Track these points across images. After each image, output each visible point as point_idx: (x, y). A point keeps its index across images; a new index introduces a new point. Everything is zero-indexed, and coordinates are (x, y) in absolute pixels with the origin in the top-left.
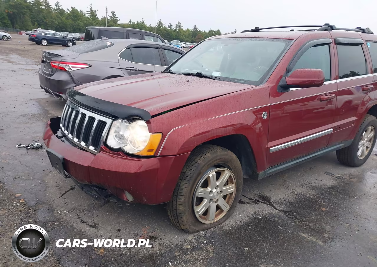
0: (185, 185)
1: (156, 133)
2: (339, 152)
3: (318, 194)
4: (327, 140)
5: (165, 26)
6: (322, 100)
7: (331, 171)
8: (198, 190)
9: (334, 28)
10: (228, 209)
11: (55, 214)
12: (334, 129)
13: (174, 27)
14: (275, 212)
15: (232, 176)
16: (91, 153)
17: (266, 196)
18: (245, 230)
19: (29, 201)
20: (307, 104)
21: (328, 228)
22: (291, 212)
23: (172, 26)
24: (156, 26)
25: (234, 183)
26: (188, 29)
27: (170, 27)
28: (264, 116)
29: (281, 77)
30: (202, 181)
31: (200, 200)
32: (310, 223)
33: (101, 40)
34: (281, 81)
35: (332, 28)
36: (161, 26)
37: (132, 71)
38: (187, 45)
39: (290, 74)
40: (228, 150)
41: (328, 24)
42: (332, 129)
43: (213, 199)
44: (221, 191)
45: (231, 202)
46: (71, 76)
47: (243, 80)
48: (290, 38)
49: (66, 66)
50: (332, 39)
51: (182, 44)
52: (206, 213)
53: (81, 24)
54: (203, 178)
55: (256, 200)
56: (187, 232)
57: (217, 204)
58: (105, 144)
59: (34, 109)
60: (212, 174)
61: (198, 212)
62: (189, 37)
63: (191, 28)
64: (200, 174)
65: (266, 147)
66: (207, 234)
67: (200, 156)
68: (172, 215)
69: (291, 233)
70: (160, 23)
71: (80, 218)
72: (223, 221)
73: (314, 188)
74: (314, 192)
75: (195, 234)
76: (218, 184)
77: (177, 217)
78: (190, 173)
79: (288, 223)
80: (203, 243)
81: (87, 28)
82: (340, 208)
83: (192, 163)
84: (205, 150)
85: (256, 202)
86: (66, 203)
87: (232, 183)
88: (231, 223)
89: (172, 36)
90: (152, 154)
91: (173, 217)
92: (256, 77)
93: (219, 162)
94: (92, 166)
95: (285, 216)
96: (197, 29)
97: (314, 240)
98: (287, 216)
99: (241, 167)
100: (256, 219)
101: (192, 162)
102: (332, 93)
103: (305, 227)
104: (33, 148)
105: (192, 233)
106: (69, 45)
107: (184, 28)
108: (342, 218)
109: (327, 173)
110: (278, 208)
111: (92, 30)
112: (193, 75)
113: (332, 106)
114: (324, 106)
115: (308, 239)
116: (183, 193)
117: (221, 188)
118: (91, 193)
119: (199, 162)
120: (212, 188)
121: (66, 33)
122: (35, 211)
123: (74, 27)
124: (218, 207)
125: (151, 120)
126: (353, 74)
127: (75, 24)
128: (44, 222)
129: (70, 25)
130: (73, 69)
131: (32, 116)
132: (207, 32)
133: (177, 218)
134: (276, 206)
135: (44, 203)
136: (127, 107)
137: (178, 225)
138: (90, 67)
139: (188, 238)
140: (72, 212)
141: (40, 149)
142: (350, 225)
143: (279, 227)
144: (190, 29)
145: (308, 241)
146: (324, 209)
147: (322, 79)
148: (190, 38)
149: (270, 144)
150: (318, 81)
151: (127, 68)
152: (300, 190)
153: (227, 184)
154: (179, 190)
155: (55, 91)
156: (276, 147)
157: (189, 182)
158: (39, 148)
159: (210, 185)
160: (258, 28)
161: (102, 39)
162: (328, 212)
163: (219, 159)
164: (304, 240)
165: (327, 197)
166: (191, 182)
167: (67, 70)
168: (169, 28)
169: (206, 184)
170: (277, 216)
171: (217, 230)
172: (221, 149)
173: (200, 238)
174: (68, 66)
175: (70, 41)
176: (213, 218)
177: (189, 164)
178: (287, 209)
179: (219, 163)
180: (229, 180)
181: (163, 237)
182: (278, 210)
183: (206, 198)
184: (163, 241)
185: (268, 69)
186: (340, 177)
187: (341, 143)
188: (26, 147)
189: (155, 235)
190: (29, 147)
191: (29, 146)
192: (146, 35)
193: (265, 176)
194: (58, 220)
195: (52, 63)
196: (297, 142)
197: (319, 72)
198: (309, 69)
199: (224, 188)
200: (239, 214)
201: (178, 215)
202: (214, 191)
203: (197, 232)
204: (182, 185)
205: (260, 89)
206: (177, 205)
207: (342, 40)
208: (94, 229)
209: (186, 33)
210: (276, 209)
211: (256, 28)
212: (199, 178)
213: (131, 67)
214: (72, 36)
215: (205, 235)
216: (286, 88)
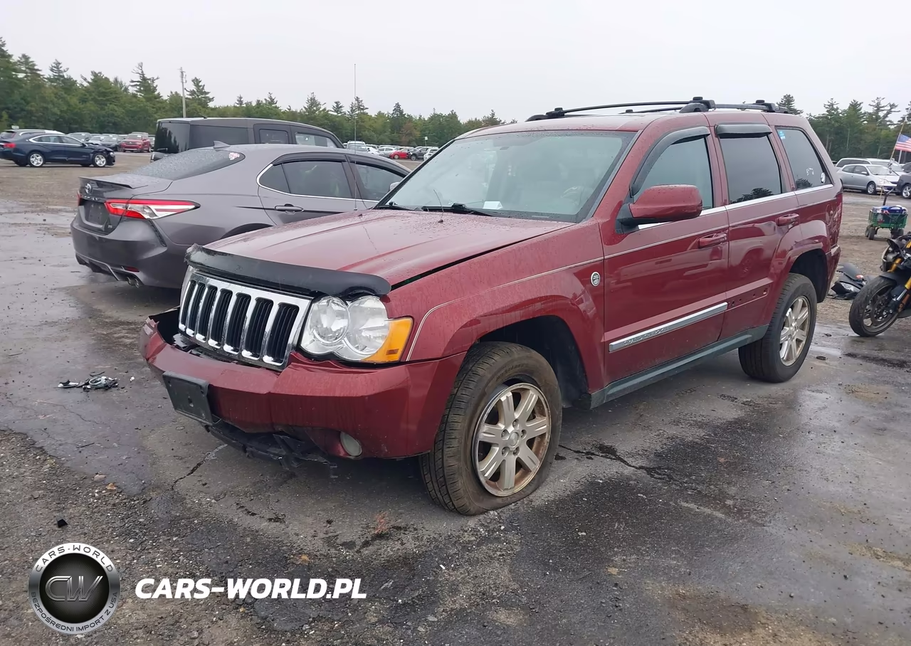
0: (457, 418)
1: (401, 317)
2: (745, 350)
3: (709, 435)
4: (717, 326)
5: (325, 109)
6: (701, 245)
7: (733, 394)
8: (482, 426)
9: (712, 106)
10: (538, 467)
11: (189, 506)
12: (728, 305)
13: (346, 109)
14: (628, 471)
15: (542, 399)
16: (267, 369)
17: (606, 444)
18: (575, 503)
19: (125, 485)
20: (670, 260)
21: (733, 490)
22: (659, 468)
23: (341, 107)
24: (304, 109)
25: (547, 415)
26: (380, 113)
27: (336, 111)
28: (594, 280)
29: (620, 204)
30: (489, 411)
31: (486, 448)
32: (698, 484)
33: (212, 148)
34: (621, 212)
35: (708, 105)
36: (315, 108)
37: (290, 213)
38: (383, 150)
39: (636, 197)
40: (532, 350)
41: (701, 98)
42: (726, 303)
43: (510, 446)
44: (523, 432)
45: (543, 452)
46: (156, 231)
47: (548, 214)
48: (632, 129)
49: (144, 208)
50: (710, 126)
51: (371, 148)
52: (497, 476)
53: (119, 111)
54: (489, 405)
55: (588, 453)
56: (463, 513)
57: (517, 457)
58: (298, 348)
59: (66, 310)
60: (506, 396)
61: (484, 473)
62: (385, 132)
63: (388, 110)
64: (484, 396)
65: (602, 341)
66: (504, 515)
67: (481, 361)
68: (434, 479)
69: (664, 504)
70: (313, 103)
71: (243, 507)
72: (531, 491)
73: (701, 425)
74: (702, 433)
75: (481, 517)
76: (517, 416)
77: (444, 483)
78: (467, 394)
79: (655, 488)
80: (499, 530)
81: (159, 122)
82: (753, 455)
83: (468, 376)
84: (489, 350)
85: (589, 455)
86: (206, 484)
87: (543, 414)
88: (545, 495)
89: (344, 132)
90: (396, 357)
91: (436, 485)
92: (571, 209)
93: (516, 372)
94: (278, 391)
95: (649, 476)
96: (401, 112)
97: (708, 511)
98: (652, 476)
99: (557, 383)
100: (592, 484)
101: (467, 374)
102: (718, 232)
103: (689, 493)
104: (97, 388)
105: (474, 515)
106: (98, 163)
107: (372, 112)
108: (757, 471)
109: (725, 397)
110: (634, 464)
111: (170, 128)
112: (447, 210)
113: (722, 262)
114: (705, 263)
115: (697, 510)
116: (456, 434)
117: (523, 425)
118: (267, 452)
119: (481, 372)
120: (507, 426)
121: (83, 134)
122: (144, 502)
123: (102, 118)
124: (520, 465)
125: (390, 294)
126: (760, 193)
127: (103, 112)
128: (171, 521)
129: (89, 114)
130: (160, 214)
131: (71, 325)
132: (426, 119)
133: (446, 485)
134: (629, 461)
135: (158, 487)
136: (340, 273)
137: (447, 501)
138: (196, 208)
139: (469, 523)
140: (223, 500)
141: (113, 389)
142: (774, 482)
143: (639, 495)
144: (386, 113)
145: (696, 515)
146: (722, 460)
147: (697, 203)
148: (388, 133)
149: (608, 336)
150: (692, 208)
151: (277, 208)
152: (673, 431)
153: (532, 417)
154: (447, 429)
155: (120, 267)
156: (622, 339)
157: (465, 412)
158: (111, 386)
159: (502, 419)
160: (562, 109)
161: (215, 146)
162: (730, 464)
163: (516, 367)
164: (690, 513)
165: (727, 438)
166: (469, 412)
167: (146, 217)
168: (336, 114)
169: (494, 418)
170: (634, 477)
171: (522, 507)
172: (519, 348)
173: (490, 523)
174: (149, 208)
175: (102, 153)
176: (511, 484)
177: (462, 379)
178: (652, 465)
179: (516, 376)
180: (536, 411)
181: (420, 526)
182: (633, 467)
183: (497, 445)
184: (421, 532)
185: (592, 191)
186: (750, 402)
187: (746, 334)
188: (82, 386)
189: (403, 525)
190: (89, 387)
191: (87, 384)
192: (299, 133)
193: (602, 401)
194: (197, 515)
195: (110, 203)
196: (660, 330)
197: (691, 190)
198: (673, 186)
199: (529, 425)
200: (559, 478)
201: (447, 477)
202: (511, 429)
203: (483, 513)
204: (452, 418)
205: (584, 229)
206: (445, 458)
207: (728, 128)
208: (278, 524)
209: (375, 122)
210: (630, 466)
211: (556, 109)
212: (482, 404)
213: (286, 205)
214: (99, 142)
215: (500, 517)
216: (631, 224)
